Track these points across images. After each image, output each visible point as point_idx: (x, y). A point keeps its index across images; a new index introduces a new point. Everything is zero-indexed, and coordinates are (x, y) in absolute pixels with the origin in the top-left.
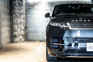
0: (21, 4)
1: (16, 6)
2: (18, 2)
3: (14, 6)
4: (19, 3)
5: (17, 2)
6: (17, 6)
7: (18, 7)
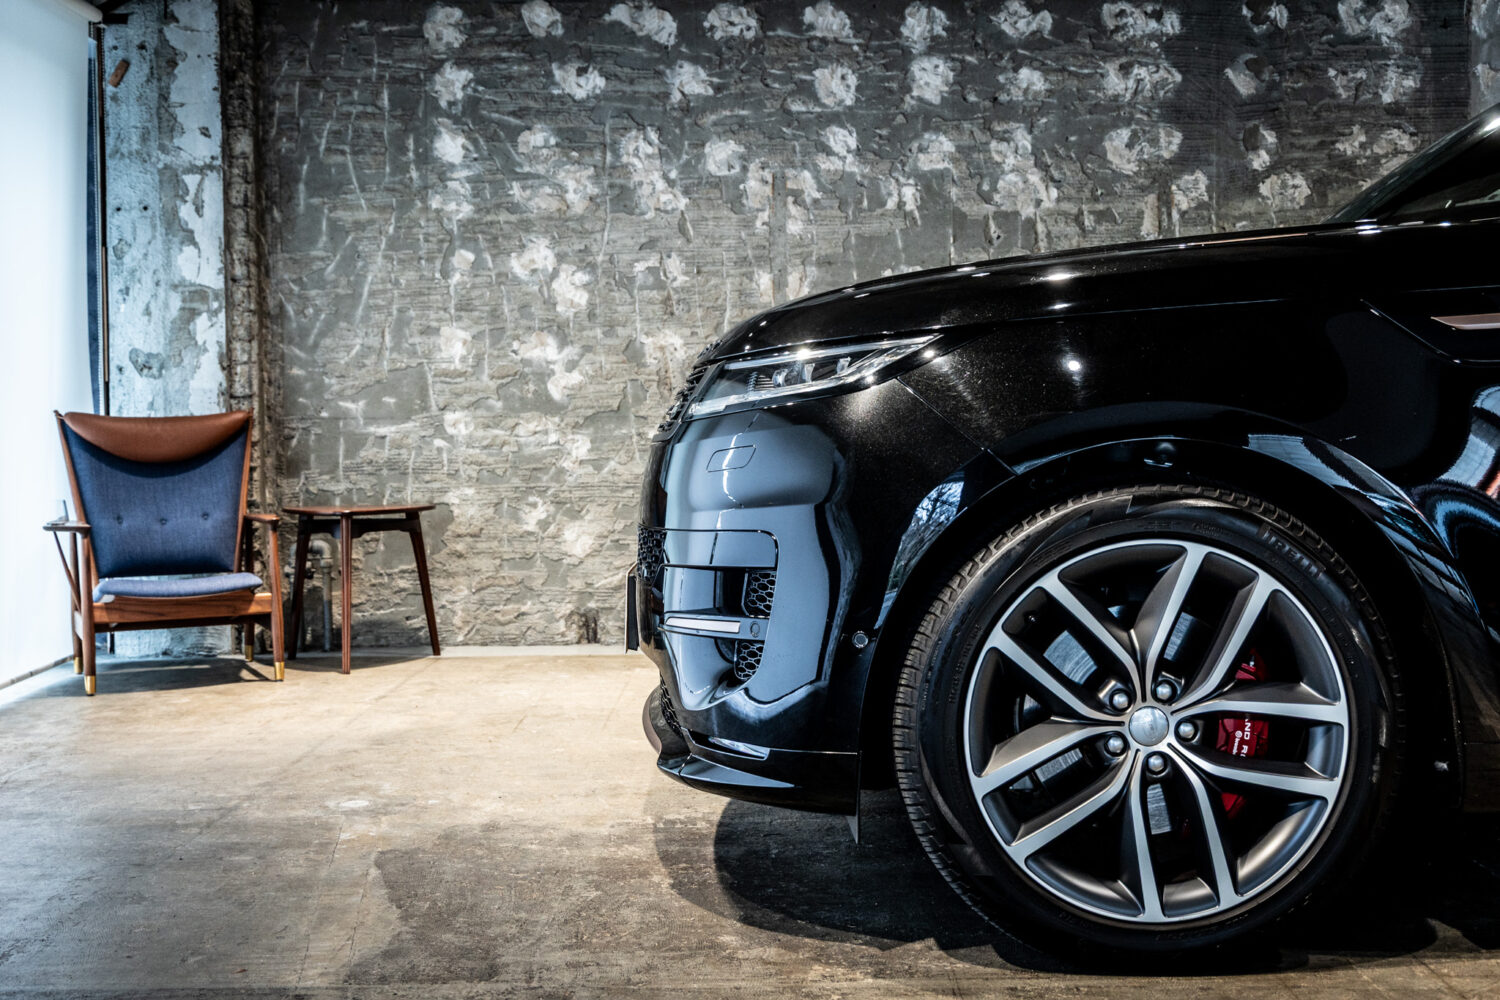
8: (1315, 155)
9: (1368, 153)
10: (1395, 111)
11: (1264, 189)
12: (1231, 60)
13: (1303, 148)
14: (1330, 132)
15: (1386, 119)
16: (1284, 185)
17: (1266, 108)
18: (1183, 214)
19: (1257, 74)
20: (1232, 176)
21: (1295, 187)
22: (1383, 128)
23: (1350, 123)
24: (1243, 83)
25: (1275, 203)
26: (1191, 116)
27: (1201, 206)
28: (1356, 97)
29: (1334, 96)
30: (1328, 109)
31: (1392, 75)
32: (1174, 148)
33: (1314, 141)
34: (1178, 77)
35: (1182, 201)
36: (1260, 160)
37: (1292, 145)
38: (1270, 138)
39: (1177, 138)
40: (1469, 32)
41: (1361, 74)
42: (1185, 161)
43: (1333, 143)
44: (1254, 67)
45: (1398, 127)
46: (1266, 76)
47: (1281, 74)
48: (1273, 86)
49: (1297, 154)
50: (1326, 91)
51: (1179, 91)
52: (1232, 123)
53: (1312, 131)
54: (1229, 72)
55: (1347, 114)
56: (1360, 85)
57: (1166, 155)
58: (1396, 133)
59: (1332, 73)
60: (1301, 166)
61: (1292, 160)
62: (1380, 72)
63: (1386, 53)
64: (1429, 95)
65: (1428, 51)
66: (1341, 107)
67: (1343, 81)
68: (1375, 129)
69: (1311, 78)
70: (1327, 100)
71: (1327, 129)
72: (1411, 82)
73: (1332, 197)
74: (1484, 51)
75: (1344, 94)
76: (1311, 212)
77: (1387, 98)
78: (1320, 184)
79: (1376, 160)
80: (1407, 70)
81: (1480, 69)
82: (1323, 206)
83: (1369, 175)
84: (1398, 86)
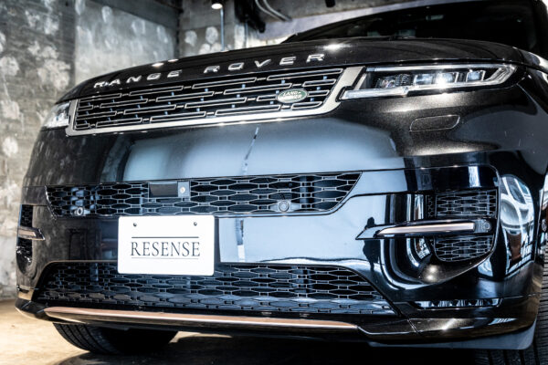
8: (21, 51)
9: (40, 55)
10: (50, 38)
13: (16, 46)
14: (26, 42)
15: (47, 41)
16: (8, 63)
21: (13, 65)
22: (46, 45)
23: (33, 40)
25: (4, 72)
28: (36, 27)
29: (28, 24)
30: (25, 29)
31: (49, 21)
33: (20, 44)
37: (11, 44)
38: (3, 38)
40: (74, 11)
41: (38, 17)
43: (27, 47)
45: (51, 46)
47: (8, 7)
48: (4, 12)
49: (14, 49)
50: (23, 21)
53: (20, 39)
55: (32, 35)
56: (37, 22)
58: (50, 49)
59: (27, 13)
60: (15, 55)
61: (11, 51)
62: (44, 18)
63: (46, 10)
64: (62, 35)
65: (61, 14)
66: (30, 30)
67: (31, 18)
68: (43, 45)
69: (18, 12)
70: (25, 26)
71: (25, 40)
72: (55, 27)
73: (27, 74)
74: (80, 20)
75: (32, 25)
76: (19, 79)
77: (47, 32)
78: (23, 66)
79: (43, 59)
80: (54, 20)
81: (78, 28)
82: (24, 77)
83: (41, 66)
84: (51, 27)
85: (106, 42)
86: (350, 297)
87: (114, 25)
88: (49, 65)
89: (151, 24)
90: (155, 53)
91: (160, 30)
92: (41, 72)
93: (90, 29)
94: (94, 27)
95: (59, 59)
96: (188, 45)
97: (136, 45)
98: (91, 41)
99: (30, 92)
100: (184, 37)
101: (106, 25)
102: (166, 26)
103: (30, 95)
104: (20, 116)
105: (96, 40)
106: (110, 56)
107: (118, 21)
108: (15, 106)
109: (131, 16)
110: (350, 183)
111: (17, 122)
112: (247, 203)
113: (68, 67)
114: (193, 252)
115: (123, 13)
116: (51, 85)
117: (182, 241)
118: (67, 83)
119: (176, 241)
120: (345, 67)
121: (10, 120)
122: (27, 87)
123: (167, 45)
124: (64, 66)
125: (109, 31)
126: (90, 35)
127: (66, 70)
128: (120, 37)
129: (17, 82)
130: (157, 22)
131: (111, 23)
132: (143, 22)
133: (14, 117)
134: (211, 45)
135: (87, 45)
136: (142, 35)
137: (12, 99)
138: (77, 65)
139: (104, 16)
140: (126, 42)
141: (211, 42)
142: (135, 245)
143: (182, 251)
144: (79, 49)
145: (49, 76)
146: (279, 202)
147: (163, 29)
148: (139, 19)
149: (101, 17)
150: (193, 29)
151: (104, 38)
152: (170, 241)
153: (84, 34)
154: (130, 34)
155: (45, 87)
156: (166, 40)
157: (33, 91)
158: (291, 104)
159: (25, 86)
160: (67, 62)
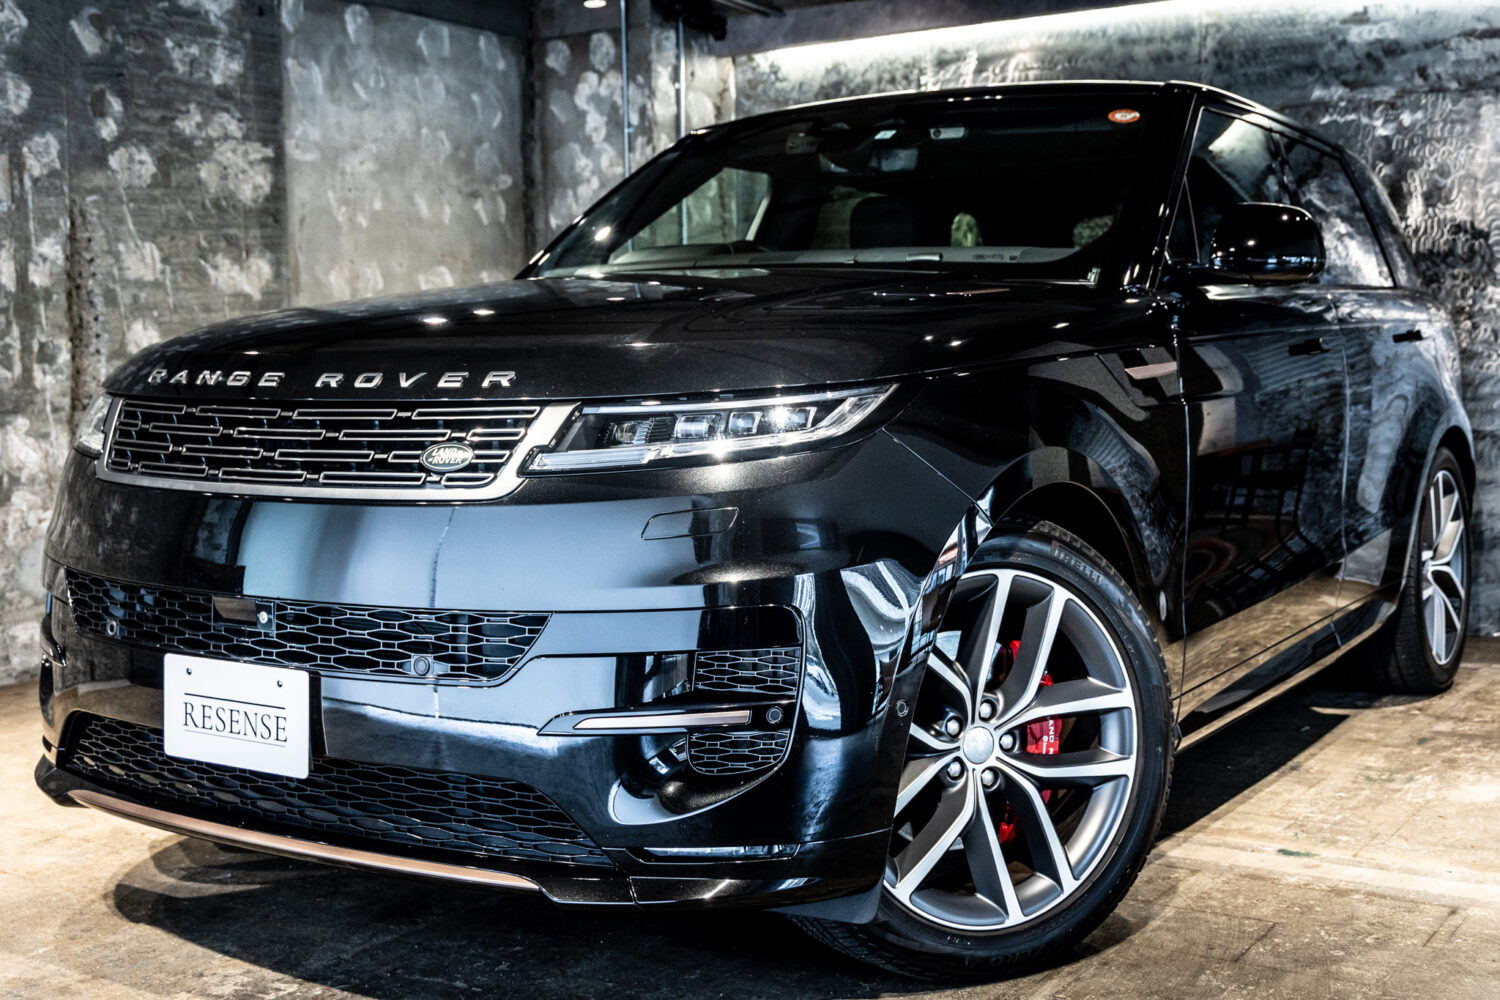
0: (635, 119)
1: (587, 145)
2: (603, 91)
3: (562, 143)
4: (614, 108)
5: (595, 99)
6: (598, 138)
7: (605, 161)
8: (159, 130)
9: (203, 134)
10: (224, 93)
11: (115, 161)
12: (76, 12)
13: (146, 121)
14: (170, 109)
15: (217, 101)
16: (131, 160)
17: (111, 71)
18: (35, 181)
19: (101, 32)
20: (82, 146)
21: (141, 163)
22: (215, 109)
23: (187, 102)
24: (90, 42)
25: (123, 178)
26: (38, 68)
27: (53, 174)
28: (191, 74)
29: (172, 69)
30: (168, 83)
31: (220, 55)
32: (23, 103)
33: (156, 115)
34: (24, 22)
35: (35, 167)
36: (108, 129)
37: (137, 116)
38: (116, 105)
39: (26, 92)
40: (280, 25)
41: (194, 50)
42: (34, 120)
43: (173, 119)
44: (99, 24)
45: (227, 110)
46: (109, 36)
47: (123, 36)
48: (116, 49)
49: (142, 127)
50: (161, 62)
51: (27, 36)
52: (79, 83)
53: (155, 104)
54: (74, 24)
55: (183, 90)
56: (193, 62)
57: (16, 110)
58: (225, 117)
59: (169, 44)
60: (146, 140)
61: (138, 133)
62: (209, 50)
63: (213, 32)
64: (251, 82)
65: (247, 36)
66: (178, 82)
67: (179, 54)
68: (208, 110)
69: (150, 45)
70: (165, 73)
71: (167, 104)
72: (236, 66)
73: (175, 178)
74: (292, 45)
75: (181, 69)
76: (157, 192)
77: (217, 79)
78: (164, 162)
79: (210, 143)
80: (232, 53)
81: (290, 63)
82: (167, 186)
83: (205, 158)
84: (225, 68)
85: (357, 86)
86: (536, 831)
87: (375, 47)
88: (225, 153)
89: (464, 33)
90: (475, 98)
91: (484, 42)
92: (206, 172)
93: (318, 62)
94: (326, 57)
95: (246, 138)
96: (553, 71)
97: (428, 85)
98: (320, 90)
99: (183, 219)
100: (544, 54)
101: (356, 47)
102: (500, 32)
103: (185, 224)
104: (163, 272)
105: (331, 85)
106: (367, 116)
107: (385, 35)
108: (150, 250)
109: (414, 18)
110: (531, 631)
111: (157, 285)
112: (365, 653)
113: (269, 152)
114: (277, 734)
115: (395, 15)
116: (231, 196)
117: (262, 711)
118: (267, 189)
119: (251, 710)
120: (543, 404)
121: (140, 284)
122: (176, 207)
123: (505, 73)
124: (258, 152)
125: (363, 61)
126: (318, 75)
127: (265, 160)
128: (390, 70)
129: (154, 200)
130: (479, 26)
131: (365, 41)
132: (445, 30)
133: (149, 277)
134: (601, 75)
135: (313, 99)
136: (443, 60)
137: (144, 237)
138: (290, 145)
139: (351, 28)
140: (404, 80)
141: (602, 69)
142: (189, 707)
143: (261, 729)
144: (294, 110)
145: (224, 177)
146: (415, 657)
147: (495, 39)
148: (433, 24)
149: (344, 30)
150: (563, 37)
151: (351, 77)
152: (242, 708)
153: (304, 76)
154: (415, 59)
155: (216, 204)
156: (501, 65)
157: (190, 214)
158: (442, 474)
159: (172, 207)
160: (265, 143)
